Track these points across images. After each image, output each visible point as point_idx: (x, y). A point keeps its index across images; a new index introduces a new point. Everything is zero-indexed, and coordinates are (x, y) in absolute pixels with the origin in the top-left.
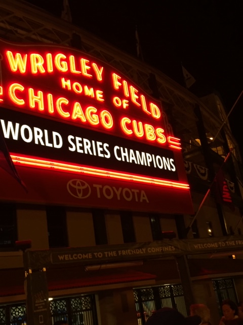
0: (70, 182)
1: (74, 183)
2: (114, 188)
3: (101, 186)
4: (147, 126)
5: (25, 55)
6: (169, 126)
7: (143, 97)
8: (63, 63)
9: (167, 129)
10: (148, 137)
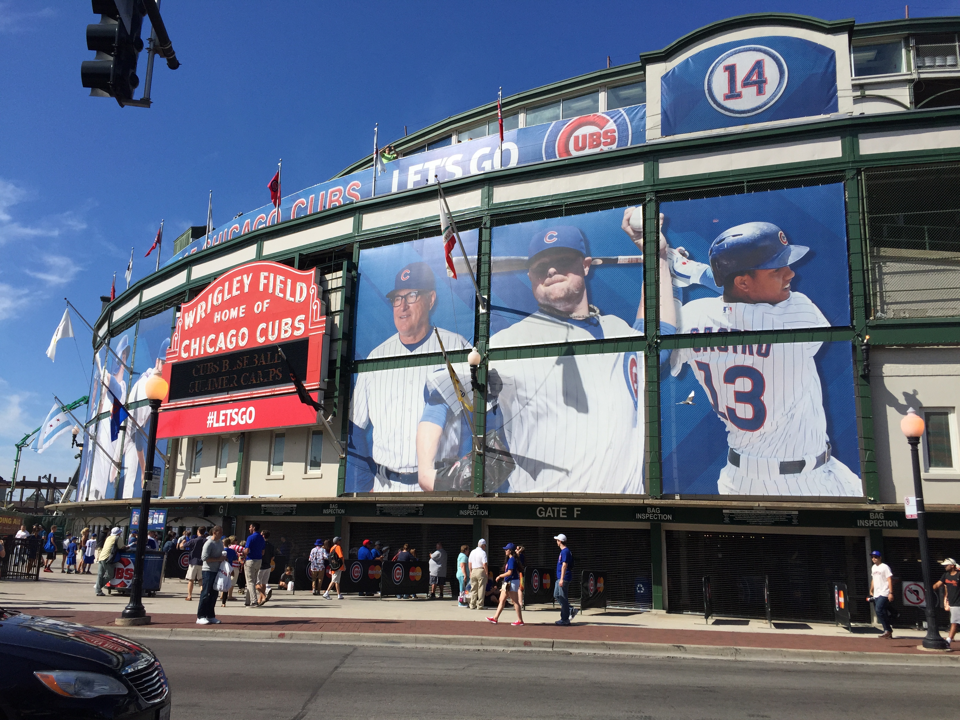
4: (284, 321)
5: (195, 309)
6: (316, 304)
7: (289, 282)
8: (219, 296)
9: (312, 310)
10: (283, 336)
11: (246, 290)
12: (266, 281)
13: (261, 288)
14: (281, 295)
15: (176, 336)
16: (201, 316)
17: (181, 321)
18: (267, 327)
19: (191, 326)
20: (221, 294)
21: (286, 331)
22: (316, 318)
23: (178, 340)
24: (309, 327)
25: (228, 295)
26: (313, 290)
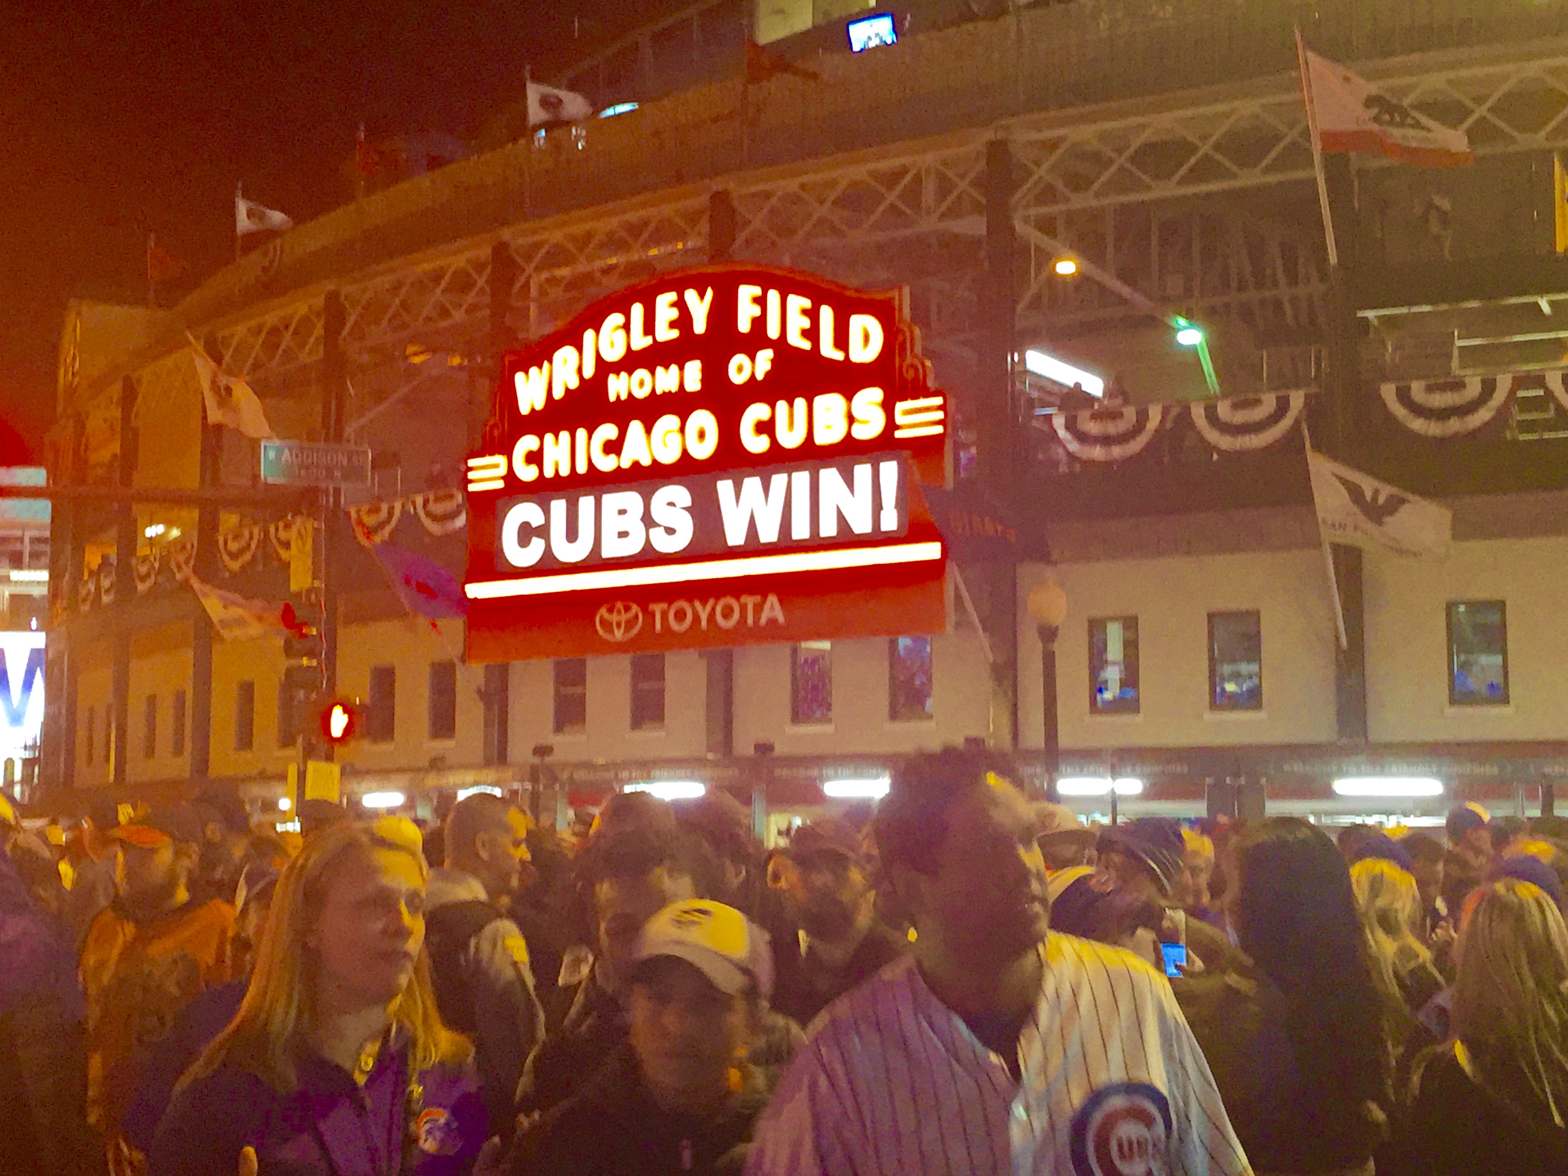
0: (603, 611)
1: (610, 610)
2: (697, 604)
3: (664, 606)
4: (822, 400)
5: (545, 365)
6: (913, 366)
7: (826, 313)
8: (615, 337)
10: (820, 439)
11: (700, 327)
12: (757, 311)
13: (744, 326)
14: (806, 345)
16: (565, 382)
18: (774, 413)
19: (539, 405)
20: (622, 334)
21: (829, 429)
23: (501, 436)
24: (898, 420)
25: (643, 337)
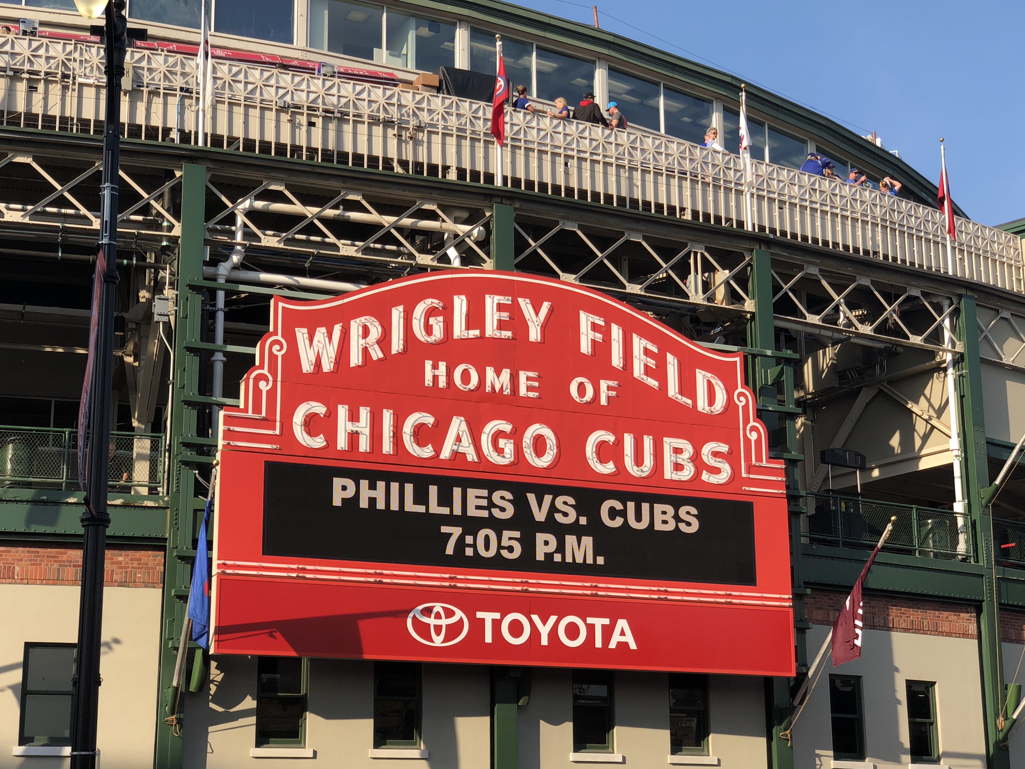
0: (416, 612)
4: (669, 443)
5: (337, 330)
6: (753, 429)
7: (672, 361)
8: (432, 321)
9: (747, 441)
10: (669, 473)
11: (535, 335)
12: (599, 337)
13: (585, 347)
14: (653, 383)
15: (262, 377)
16: (365, 351)
17: (277, 342)
18: (619, 442)
19: (327, 366)
20: (441, 319)
21: (678, 467)
22: (759, 459)
23: (272, 393)
24: (744, 475)
25: (468, 328)
26: (742, 398)
